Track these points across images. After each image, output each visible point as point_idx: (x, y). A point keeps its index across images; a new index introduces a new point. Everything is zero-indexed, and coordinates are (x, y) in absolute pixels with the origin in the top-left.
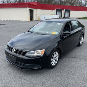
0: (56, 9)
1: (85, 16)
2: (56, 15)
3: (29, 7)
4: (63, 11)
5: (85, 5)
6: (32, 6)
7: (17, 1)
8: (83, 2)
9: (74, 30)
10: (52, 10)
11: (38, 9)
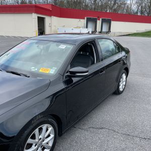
0: (86, 18)
1: (137, 31)
2: (87, 27)
3: (37, 12)
4: (98, 21)
5: (137, 13)
6: (42, 11)
7: (18, 2)
8: (134, 8)
9: (102, 60)
10: (79, 20)
11: (54, 17)
